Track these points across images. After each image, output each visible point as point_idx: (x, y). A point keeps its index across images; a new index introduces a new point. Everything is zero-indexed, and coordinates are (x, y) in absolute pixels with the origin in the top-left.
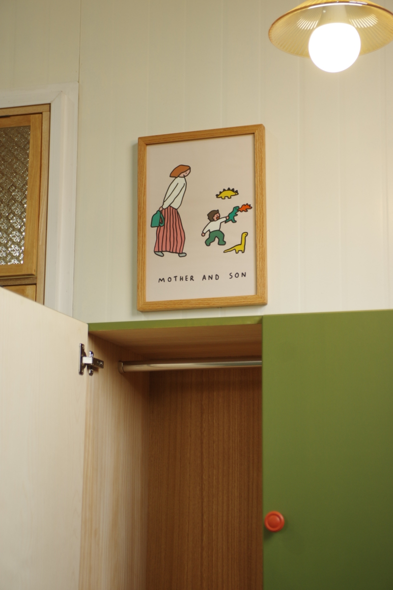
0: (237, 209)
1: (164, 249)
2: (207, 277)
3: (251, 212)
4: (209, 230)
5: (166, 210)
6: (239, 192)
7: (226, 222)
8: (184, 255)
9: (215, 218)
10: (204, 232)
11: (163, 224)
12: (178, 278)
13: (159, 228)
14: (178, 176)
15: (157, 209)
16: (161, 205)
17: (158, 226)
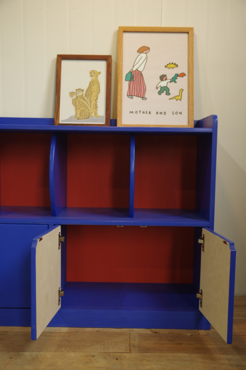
0: (177, 76)
1: (133, 94)
2: (159, 113)
3: (186, 78)
4: (160, 86)
5: (135, 72)
6: (178, 65)
7: (170, 82)
8: (145, 99)
9: (164, 79)
10: (158, 86)
11: (133, 80)
12: (142, 112)
13: (130, 82)
14: (143, 52)
15: (129, 71)
16: (132, 68)
17: (130, 81)
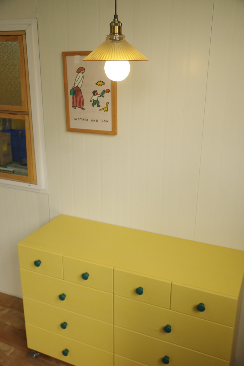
0: (104, 91)
1: (76, 106)
2: (93, 120)
3: (110, 93)
4: (93, 100)
5: (76, 88)
6: (105, 83)
7: (100, 96)
8: (84, 109)
9: (95, 94)
10: (92, 100)
12: (82, 119)
13: (75, 96)
14: (80, 72)
15: (72, 87)
16: (74, 85)
17: (73, 95)
